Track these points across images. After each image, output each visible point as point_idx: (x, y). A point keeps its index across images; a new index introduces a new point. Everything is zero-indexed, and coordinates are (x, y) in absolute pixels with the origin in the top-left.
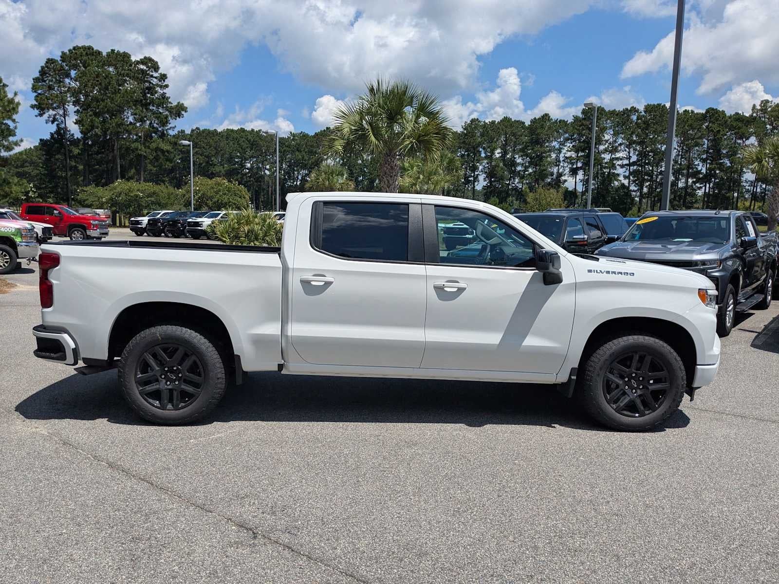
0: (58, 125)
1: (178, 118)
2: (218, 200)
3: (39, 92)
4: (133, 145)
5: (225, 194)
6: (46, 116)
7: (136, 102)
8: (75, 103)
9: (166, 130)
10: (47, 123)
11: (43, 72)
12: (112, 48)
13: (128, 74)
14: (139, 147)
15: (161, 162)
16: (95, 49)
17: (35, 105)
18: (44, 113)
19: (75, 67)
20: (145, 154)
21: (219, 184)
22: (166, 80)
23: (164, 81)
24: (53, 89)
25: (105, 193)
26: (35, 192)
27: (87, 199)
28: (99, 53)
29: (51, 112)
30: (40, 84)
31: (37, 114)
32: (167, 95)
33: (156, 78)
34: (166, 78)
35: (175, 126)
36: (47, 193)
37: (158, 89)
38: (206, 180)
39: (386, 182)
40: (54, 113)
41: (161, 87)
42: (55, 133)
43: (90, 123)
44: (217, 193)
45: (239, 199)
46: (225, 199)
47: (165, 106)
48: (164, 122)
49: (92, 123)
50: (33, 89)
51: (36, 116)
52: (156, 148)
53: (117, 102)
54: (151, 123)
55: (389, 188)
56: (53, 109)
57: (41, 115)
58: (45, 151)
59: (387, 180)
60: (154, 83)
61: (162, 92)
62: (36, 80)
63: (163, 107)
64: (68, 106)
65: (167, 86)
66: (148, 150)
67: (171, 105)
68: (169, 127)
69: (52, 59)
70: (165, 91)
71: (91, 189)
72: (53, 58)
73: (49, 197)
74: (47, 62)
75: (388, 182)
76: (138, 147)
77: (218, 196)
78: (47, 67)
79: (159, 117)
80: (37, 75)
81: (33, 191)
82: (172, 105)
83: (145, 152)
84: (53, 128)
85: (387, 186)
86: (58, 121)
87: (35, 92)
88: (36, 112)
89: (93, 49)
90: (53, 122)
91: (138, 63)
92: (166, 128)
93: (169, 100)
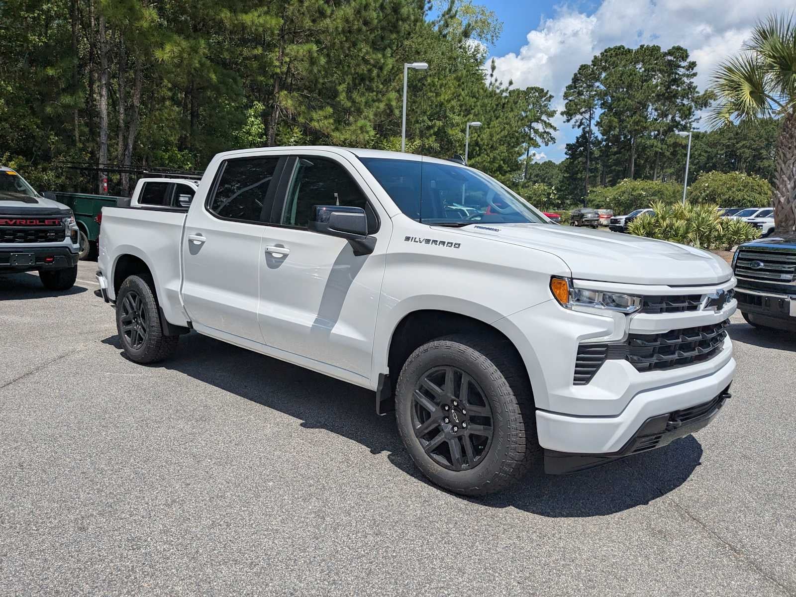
0: (584, 129)
1: (704, 108)
2: (730, 197)
3: (570, 98)
4: (648, 142)
5: (740, 190)
6: (573, 122)
7: (659, 97)
8: (603, 105)
9: (690, 123)
10: (573, 128)
11: (575, 80)
12: (641, 44)
13: (653, 68)
14: (655, 144)
15: (678, 159)
16: (626, 48)
17: (565, 112)
18: (571, 119)
19: (605, 69)
20: (660, 150)
21: (735, 179)
22: (695, 68)
23: (692, 69)
24: (582, 94)
25: (611, 193)
26: (555, 194)
27: (595, 200)
28: (629, 51)
29: (579, 117)
30: (572, 91)
31: (565, 120)
32: (694, 85)
33: (683, 67)
34: (695, 66)
35: (701, 118)
36: (566, 195)
37: (685, 79)
38: (720, 175)
39: (782, 155)
40: (581, 117)
41: (688, 76)
42: (581, 137)
43: (609, 124)
44: (729, 189)
45: (757, 196)
46: (739, 196)
47: (690, 96)
48: (687, 113)
49: (610, 123)
50: (564, 96)
51: (564, 122)
52: (673, 143)
53: (638, 98)
54: (673, 117)
55: (785, 164)
56: (581, 114)
57: (568, 121)
58: (570, 155)
59: (783, 153)
60: (681, 73)
61: (688, 82)
62: (569, 88)
63: (688, 99)
64: (596, 109)
65: (695, 75)
66: (664, 146)
67: (698, 95)
68: (693, 119)
69: (585, 65)
70: (692, 80)
71: (599, 189)
72: (586, 63)
73: (567, 199)
74: (580, 69)
75: (785, 155)
76: (653, 144)
77: (730, 192)
78: (579, 73)
79: (682, 109)
80: (570, 82)
81: (554, 193)
82: (700, 94)
83: (661, 149)
84: (579, 132)
85: (783, 161)
86: (584, 125)
87: (567, 99)
88: (565, 118)
89: (624, 48)
90: (579, 126)
91: (665, 54)
92: (690, 121)
93: (697, 90)
